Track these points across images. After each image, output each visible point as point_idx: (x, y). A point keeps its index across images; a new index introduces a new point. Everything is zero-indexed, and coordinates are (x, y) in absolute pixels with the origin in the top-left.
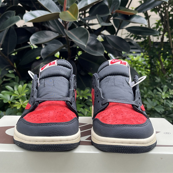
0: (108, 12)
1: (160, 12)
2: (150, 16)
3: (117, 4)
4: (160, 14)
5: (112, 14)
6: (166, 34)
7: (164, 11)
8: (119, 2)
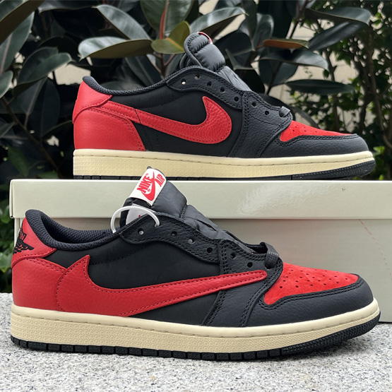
0: (249, 45)
1: (356, 59)
2: (336, 67)
3: (265, 33)
4: (355, 63)
5: (256, 49)
6: (371, 105)
7: (365, 57)
8: (270, 28)
